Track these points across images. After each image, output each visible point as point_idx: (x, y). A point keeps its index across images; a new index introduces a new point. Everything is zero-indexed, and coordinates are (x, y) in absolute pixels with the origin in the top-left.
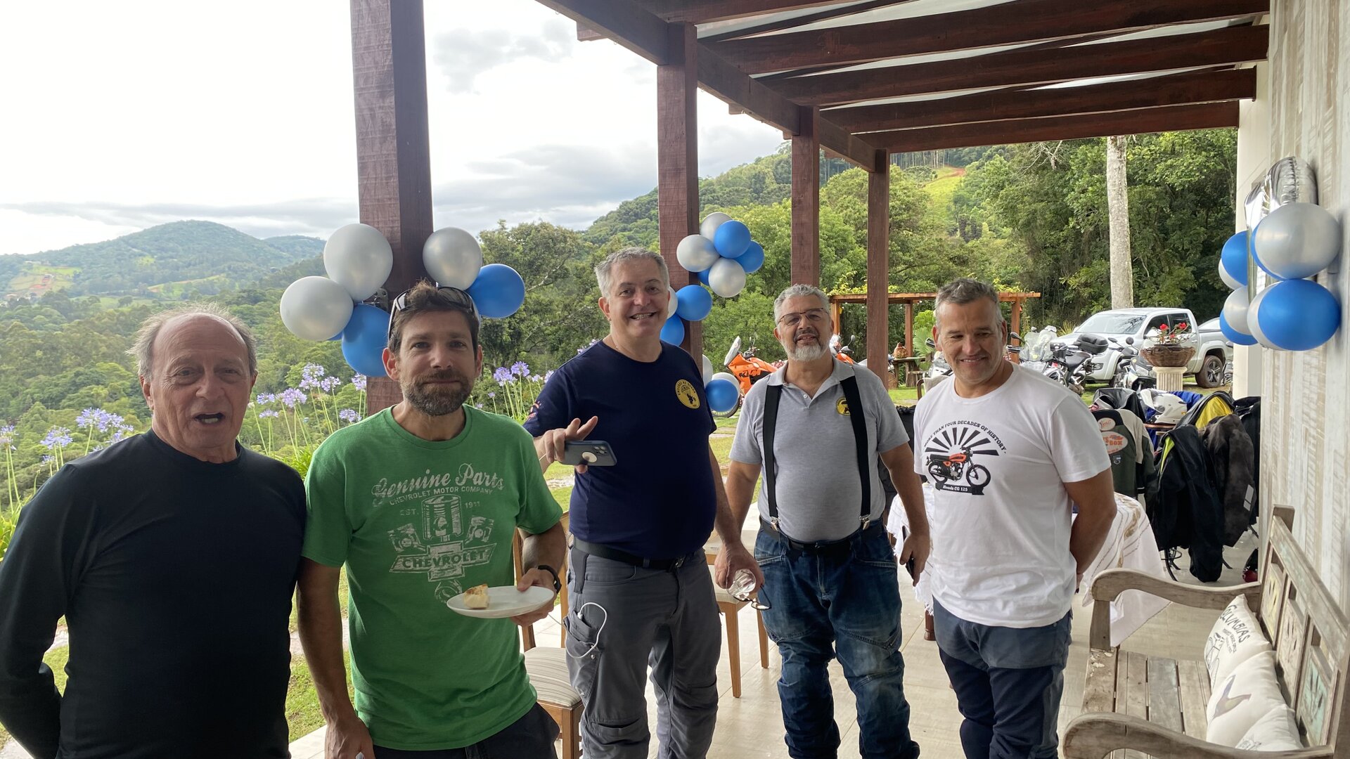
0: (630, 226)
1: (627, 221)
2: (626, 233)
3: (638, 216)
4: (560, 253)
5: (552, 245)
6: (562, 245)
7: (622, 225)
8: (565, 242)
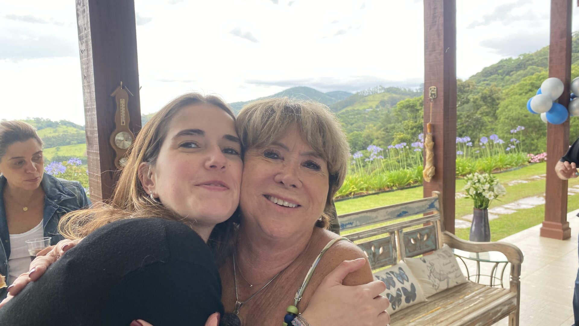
0: (488, 79)
1: (486, 76)
2: (486, 82)
3: (491, 74)
4: (467, 92)
5: (462, 88)
6: (468, 88)
7: (483, 78)
8: (469, 86)
